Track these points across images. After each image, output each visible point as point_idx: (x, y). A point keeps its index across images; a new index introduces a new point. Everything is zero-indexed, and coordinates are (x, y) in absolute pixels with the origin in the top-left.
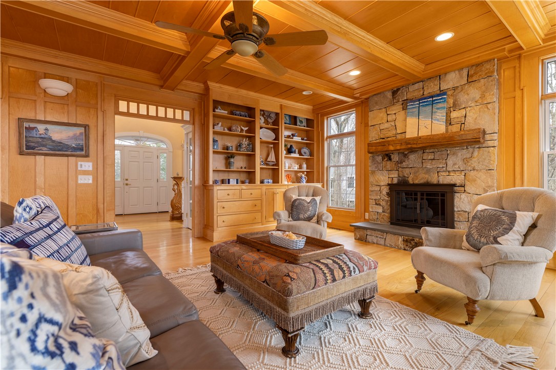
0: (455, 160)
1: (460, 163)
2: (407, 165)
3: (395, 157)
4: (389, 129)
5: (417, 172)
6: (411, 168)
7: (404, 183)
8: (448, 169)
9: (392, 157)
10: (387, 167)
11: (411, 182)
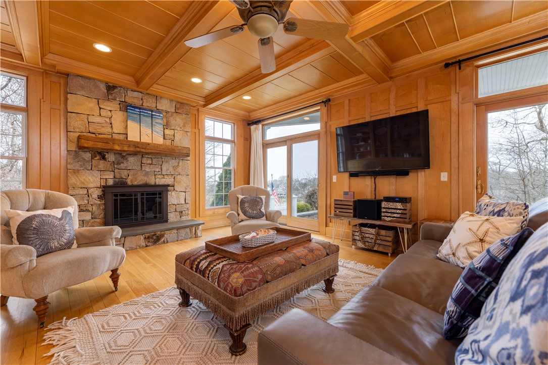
0: (168, 166)
1: (171, 169)
2: (126, 167)
3: (111, 157)
4: (103, 125)
5: (136, 174)
6: (129, 170)
7: (121, 184)
8: (163, 173)
9: (107, 156)
10: (100, 167)
11: (129, 183)
